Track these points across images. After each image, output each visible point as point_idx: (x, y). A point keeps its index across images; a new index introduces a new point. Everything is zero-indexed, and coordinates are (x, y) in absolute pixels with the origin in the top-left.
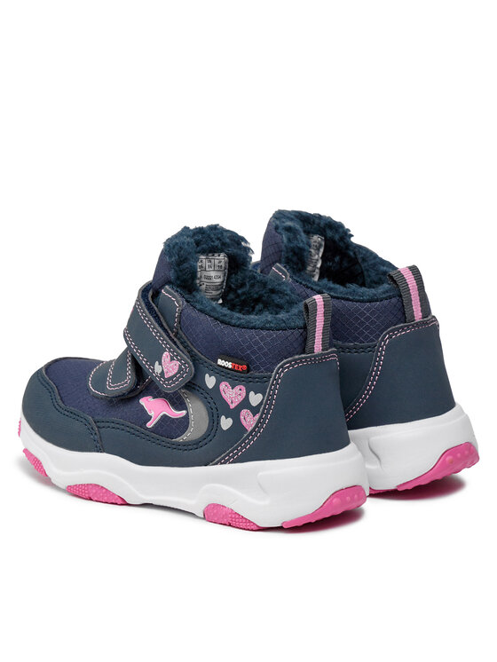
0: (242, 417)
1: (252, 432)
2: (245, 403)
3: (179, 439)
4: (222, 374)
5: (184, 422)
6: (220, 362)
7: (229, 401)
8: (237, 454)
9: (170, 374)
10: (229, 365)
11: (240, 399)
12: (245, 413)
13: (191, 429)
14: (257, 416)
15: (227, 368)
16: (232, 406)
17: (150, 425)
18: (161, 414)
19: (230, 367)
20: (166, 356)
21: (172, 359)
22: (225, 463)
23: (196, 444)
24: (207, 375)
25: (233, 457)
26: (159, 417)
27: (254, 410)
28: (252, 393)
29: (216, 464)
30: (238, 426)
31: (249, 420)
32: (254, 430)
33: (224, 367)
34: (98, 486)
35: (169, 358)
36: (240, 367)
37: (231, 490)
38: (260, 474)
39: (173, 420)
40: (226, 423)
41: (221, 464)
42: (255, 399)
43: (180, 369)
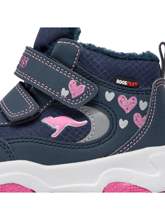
0: (135, 119)
1: (142, 130)
2: (137, 109)
3: (86, 139)
4: (119, 90)
5: (87, 129)
6: (118, 81)
7: (124, 108)
8: (132, 144)
9: (77, 95)
10: (125, 83)
11: (134, 105)
12: (136, 115)
13: (92, 132)
14: (145, 118)
15: (124, 86)
16: (127, 112)
17: (54, 135)
18: (65, 126)
19: (126, 84)
20: (72, 83)
21: (78, 84)
22: (122, 152)
23: (98, 142)
24: (107, 93)
25: (129, 147)
26: (64, 128)
27: (143, 113)
28: (141, 102)
29: (116, 154)
30: (132, 125)
31: (139, 121)
32: (144, 127)
33: (121, 85)
34: (15, 184)
35: (75, 83)
36: (133, 83)
37: (131, 170)
38: (151, 156)
39: (76, 129)
40: (123, 124)
41: (120, 153)
42: (143, 105)
43: (86, 90)
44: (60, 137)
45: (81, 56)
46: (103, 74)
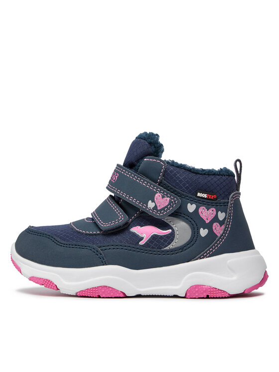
0: (214, 228)
1: (220, 238)
2: (216, 219)
3: (171, 246)
4: (200, 202)
5: (171, 237)
6: (199, 194)
7: (205, 218)
8: (212, 251)
9: (163, 207)
10: (205, 196)
11: (213, 216)
12: (215, 225)
13: (175, 240)
14: (223, 227)
15: (204, 198)
16: (207, 222)
17: (141, 243)
18: (152, 235)
19: (206, 197)
20: (158, 196)
21: (163, 197)
22: (203, 258)
23: (182, 248)
24: (189, 204)
25: (209, 253)
26: (150, 236)
27: (221, 223)
28: (219, 212)
29: (197, 259)
30: (211, 233)
31: (218, 230)
32: (222, 235)
33: (202, 198)
34: (107, 286)
35: (161, 196)
36: (213, 196)
37: (211, 274)
38: (228, 261)
39: (161, 237)
40: (203, 232)
41: (201, 258)
42: (221, 216)
43: (170, 201)
44: (147, 244)
45: (165, 171)
46: (186, 188)
